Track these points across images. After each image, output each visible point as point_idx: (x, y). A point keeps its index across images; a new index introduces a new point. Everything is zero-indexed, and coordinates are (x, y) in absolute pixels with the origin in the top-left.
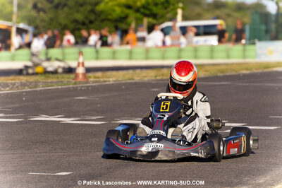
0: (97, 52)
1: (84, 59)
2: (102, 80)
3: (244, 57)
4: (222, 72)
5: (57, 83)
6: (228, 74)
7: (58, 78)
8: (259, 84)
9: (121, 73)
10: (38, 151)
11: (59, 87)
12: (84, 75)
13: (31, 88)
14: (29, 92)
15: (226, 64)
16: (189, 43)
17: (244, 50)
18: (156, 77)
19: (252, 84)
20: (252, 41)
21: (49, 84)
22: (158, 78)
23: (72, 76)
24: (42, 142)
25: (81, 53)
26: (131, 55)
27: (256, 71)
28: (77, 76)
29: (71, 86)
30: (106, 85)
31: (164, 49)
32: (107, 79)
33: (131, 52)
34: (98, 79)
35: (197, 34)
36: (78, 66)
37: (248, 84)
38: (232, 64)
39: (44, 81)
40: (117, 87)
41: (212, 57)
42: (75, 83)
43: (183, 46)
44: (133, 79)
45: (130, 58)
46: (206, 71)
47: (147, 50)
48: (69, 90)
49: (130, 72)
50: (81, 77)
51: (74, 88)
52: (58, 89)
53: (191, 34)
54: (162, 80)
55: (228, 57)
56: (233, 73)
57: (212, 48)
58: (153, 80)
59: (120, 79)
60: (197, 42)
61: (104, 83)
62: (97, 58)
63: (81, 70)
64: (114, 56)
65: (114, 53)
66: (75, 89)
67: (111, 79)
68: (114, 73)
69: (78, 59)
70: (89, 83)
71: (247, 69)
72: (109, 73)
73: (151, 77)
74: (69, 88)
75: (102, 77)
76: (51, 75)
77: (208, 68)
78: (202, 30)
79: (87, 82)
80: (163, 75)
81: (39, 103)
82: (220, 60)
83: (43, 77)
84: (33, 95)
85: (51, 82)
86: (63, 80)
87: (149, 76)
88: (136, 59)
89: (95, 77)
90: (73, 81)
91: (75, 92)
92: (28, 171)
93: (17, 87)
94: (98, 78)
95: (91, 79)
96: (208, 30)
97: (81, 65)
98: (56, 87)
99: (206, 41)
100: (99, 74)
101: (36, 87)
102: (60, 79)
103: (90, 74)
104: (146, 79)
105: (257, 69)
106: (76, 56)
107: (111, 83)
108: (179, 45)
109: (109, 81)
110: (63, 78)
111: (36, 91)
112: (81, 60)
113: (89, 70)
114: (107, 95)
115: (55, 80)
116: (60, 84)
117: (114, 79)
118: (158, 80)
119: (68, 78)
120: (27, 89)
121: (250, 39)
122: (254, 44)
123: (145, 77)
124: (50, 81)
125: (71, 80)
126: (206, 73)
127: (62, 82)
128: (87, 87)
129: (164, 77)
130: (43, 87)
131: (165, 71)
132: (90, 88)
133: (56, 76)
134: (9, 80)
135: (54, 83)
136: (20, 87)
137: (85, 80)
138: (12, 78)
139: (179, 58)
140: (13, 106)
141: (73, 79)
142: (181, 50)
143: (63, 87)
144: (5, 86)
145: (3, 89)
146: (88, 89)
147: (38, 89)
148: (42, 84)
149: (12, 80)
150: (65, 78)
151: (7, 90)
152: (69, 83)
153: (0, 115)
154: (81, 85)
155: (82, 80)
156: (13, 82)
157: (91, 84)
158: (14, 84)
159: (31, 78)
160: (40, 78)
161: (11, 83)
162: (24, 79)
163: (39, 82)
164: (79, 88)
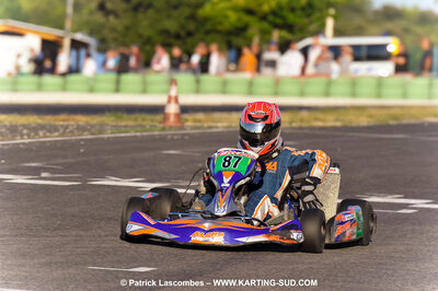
0: (198, 82)
1: (178, 92)
2: (206, 125)
3: (430, 97)
4: (395, 118)
5: (133, 127)
6: (405, 122)
7: (136, 120)
9: (235, 116)
10: (103, 234)
11: (138, 134)
12: (177, 116)
13: (92, 134)
14: (90, 140)
15: (402, 107)
16: (344, 72)
17: (430, 86)
18: (291, 122)
21: (123, 129)
22: (294, 125)
23: (159, 117)
24: (110, 219)
25: (173, 82)
26: (251, 88)
28: (166, 117)
29: (156, 133)
30: (211, 134)
31: (303, 80)
32: (214, 124)
33: (251, 84)
34: (198, 124)
35: (357, 59)
36: (169, 102)
38: (411, 107)
39: (114, 123)
41: (379, 96)
42: (163, 129)
43: (334, 76)
45: (251, 93)
46: (371, 116)
47: (277, 82)
48: (152, 139)
50: (172, 119)
51: (161, 136)
52: (136, 136)
53: (347, 58)
54: (301, 128)
55: (405, 95)
56: (413, 121)
57: (380, 82)
58: (287, 129)
59: (234, 125)
60: (356, 71)
61: (209, 131)
62: (198, 91)
63: (172, 109)
64: (224, 88)
65: (225, 83)
66: (163, 139)
67: (219, 125)
68: (224, 115)
69: (168, 91)
70: (184, 129)
71: (434, 116)
72: (217, 115)
73: (284, 123)
74: (154, 136)
75: (207, 121)
76: (125, 116)
77: (373, 112)
78: (364, 53)
79: (182, 128)
80: (302, 120)
81: (106, 157)
82: (392, 100)
83: (112, 118)
84: (96, 146)
85: (126, 126)
86: (144, 123)
88: (260, 95)
89: (195, 121)
90: (161, 126)
91: (163, 142)
92: (86, 263)
93: (72, 132)
94: (200, 121)
95: (189, 124)
96: (374, 52)
97: (173, 101)
98: (132, 134)
99: (370, 69)
100: (200, 116)
101: (101, 133)
102: (139, 122)
103: (185, 116)
106: (165, 87)
107: (220, 130)
108: (328, 75)
109: (217, 127)
110: (143, 120)
111: (102, 139)
112: (173, 92)
113: (185, 109)
115: (132, 123)
116: (139, 129)
117: (225, 124)
118: (295, 128)
119: (152, 121)
120: (87, 136)
124: (123, 123)
125: (156, 124)
126: (369, 119)
127: (141, 126)
128: (183, 135)
129: (305, 125)
130: (112, 133)
131: (304, 114)
132: (186, 138)
133: (133, 116)
134: (59, 120)
135: (130, 128)
136: (76, 132)
137: (179, 125)
138: (63, 117)
139: (327, 94)
140: (65, 161)
141: (161, 123)
142: (330, 83)
143: (145, 134)
144: (53, 129)
145: (48, 134)
146: (183, 139)
147: (105, 136)
148: (111, 129)
149: (64, 120)
150: (148, 120)
151: (55, 137)
152: (153, 128)
153: (44, 175)
154: (172, 132)
155: (174, 125)
156: (66, 123)
157: (188, 131)
158: (67, 127)
159: (95, 120)
160: (108, 119)
161: (62, 126)
162: (82, 119)
163: (107, 125)
164: (169, 137)
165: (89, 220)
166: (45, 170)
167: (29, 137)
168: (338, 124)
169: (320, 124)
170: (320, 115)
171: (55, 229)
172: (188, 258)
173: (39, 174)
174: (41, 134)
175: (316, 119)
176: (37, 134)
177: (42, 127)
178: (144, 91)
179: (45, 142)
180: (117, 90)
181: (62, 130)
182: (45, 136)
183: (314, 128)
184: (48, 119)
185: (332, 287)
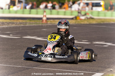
0: (51, 12)
1: (46, 14)
2: (53, 23)
3: (112, 16)
4: (103, 22)
5: (35, 23)
6: (105, 23)
7: (35, 21)
11: (36, 25)
12: (46, 20)
13: (24, 25)
15: (104, 19)
18: (75, 22)
21: (32, 24)
23: (41, 21)
25: (45, 12)
26: (65, 13)
28: (43, 21)
29: (40, 25)
36: (44, 17)
38: (107, 19)
39: (29, 22)
41: (98, 16)
42: (42, 24)
46: (96, 21)
47: (72, 12)
50: (44, 21)
52: (35, 26)
54: (78, 24)
55: (105, 16)
56: (107, 23)
57: (99, 12)
58: (74, 24)
61: (54, 24)
62: (51, 14)
63: (44, 19)
64: (58, 13)
66: (42, 26)
69: (43, 14)
71: (113, 21)
72: (56, 20)
76: (32, 20)
79: (47, 23)
80: (78, 22)
81: (27, 31)
82: (102, 17)
85: (32, 23)
86: (37, 22)
87: (73, 22)
89: (50, 22)
90: (41, 23)
91: (42, 27)
93: (18, 24)
94: (51, 22)
95: (49, 22)
98: (34, 25)
99: (96, 9)
100: (52, 20)
102: (36, 22)
106: (42, 13)
108: (85, 10)
110: (37, 21)
113: (48, 19)
115: (34, 22)
119: (39, 21)
120: (22, 25)
125: (40, 22)
127: (37, 23)
128: (47, 25)
129: (79, 23)
130: (29, 24)
132: (48, 26)
133: (34, 20)
134: (15, 21)
135: (33, 23)
136: (19, 24)
138: (16, 20)
140: (16, 32)
143: (37, 25)
144: (13, 23)
145: (12, 25)
147: (27, 25)
148: (28, 23)
149: (16, 21)
151: (14, 25)
152: (39, 23)
153: (11, 35)
155: (45, 23)
156: (16, 22)
157: (49, 24)
158: (17, 23)
159: (24, 21)
160: (28, 21)
161: (16, 23)
162: (21, 21)
163: (27, 22)
164: (44, 26)
165: (22, 47)
166: (11, 34)
167: (7, 25)
168: (88, 23)
169: (83, 23)
171: (14, 49)
173: (9, 35)
174: (10, 24)
176: (9, 24)
177: (10, 23)
178: (37, 14)
179: (11, 27)
180: (30, 13)
181: (15, 24)
182: (11, 25)
183: (81, 24)
184: (12, 21)
185: (86, 65)
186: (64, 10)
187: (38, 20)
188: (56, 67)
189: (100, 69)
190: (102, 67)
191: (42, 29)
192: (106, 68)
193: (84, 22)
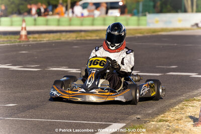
0: (35, 20)
1: (26, 25)
2: (38, 39)
3: (139, 25)
5: (7, 42)
7: (7, 38)
8: (148, 44)
9: (52, 35)
11: (9, 44)
12: (26, 36)
17: (139, 20)
18: (76, 38)
19: (144, 44)
20: (144, 14)
22: (78, 39)
23: (18, 37)
25: (24, 21)
26: (59, 23)
27: (146, 35)
28: (21, 37)
29: (16, 44)
30: (41, 44)
31: (82, 18)
32: (41, 39)
33: (59, 21)
34: (35, 39)
36: (22, 28)
37: (140, 44)
38: (130, 30)
40: (49, 45)
42: (20, 42)
43: (96, 16)
44: (60, 39)
45: (59, 25)
47: (70, 20)
49: (58, 34)
50: (24, 37)
51: (18, 45)
52: (8, 46)
54: (81, 40)
55: (127, 24)
56: (131, 36)
57: (116, 19)
58: (74, 40)
59: (51, 39)
61: (40, 42)
62: (35, 25)
63: (23, 33)
64: (47, 23)
65: (47, 21)
66: (20, 46)
67: (45, 39)
68: (47, 35)
69: (22, 25)
71: (140, 33)
72: (43, 35)
73: (73, 38)
74: (15, 45)
76: (3, 36)
78: (109, 6)
79: (28, 41)
80: (81, 37)
85: (3, 41)
86: (11, 39)
87: (72, 37)
88: (63, 25)
89: (34, 38)
90: (18, 40)
91: (20, 48)
94: (36, 38)
95: (31, 39)
97: (24, 29)
98: (6, 44)
99: (111, 13)
100: (36, 36)
102: (9, 39)
103: (30, 36)
104: (69, 39)
105: (147, 33)
106: (21, 23)
107: (45, 42)
108: (93, 16)
112: (24, 25)
113: (29, 33)
114: (42, 50)
115: (5, 39)
116: (9, 42)
117: (47, 39)
118: (78, 40)
119: (15, 38)
121: (143, 12)
122: (145, 15)
123: (68, 38)
124: (1, 40)
125: (16, 40)
129: (83, 38)
131: (83, 34)
132: (30, 45)
133: (6, 36)
135: (5, 42)
137: (27, 40)
139: (93, 24)
141: (18, 39)
142: (94, 19)
143: (11, 44)
146: (28, 46)
150: (13, 38)
154: (24, 43)
155: (24, 40)
157: (31, 43)
164: (22, 45)
168: (97, 38)
169: (89, 38)
170: (89, 34)
172: (31, 99)
175: (88, 36)
178: (12, 25)
183: (86, 40)
185: (95, 111)
186: (57, 17)
187: (13, 36)
188: (44, 116)
189: (120, 116)
190: (123, 112)
191: (19, 51)
192: (129, 114)
193: (91, 37)
